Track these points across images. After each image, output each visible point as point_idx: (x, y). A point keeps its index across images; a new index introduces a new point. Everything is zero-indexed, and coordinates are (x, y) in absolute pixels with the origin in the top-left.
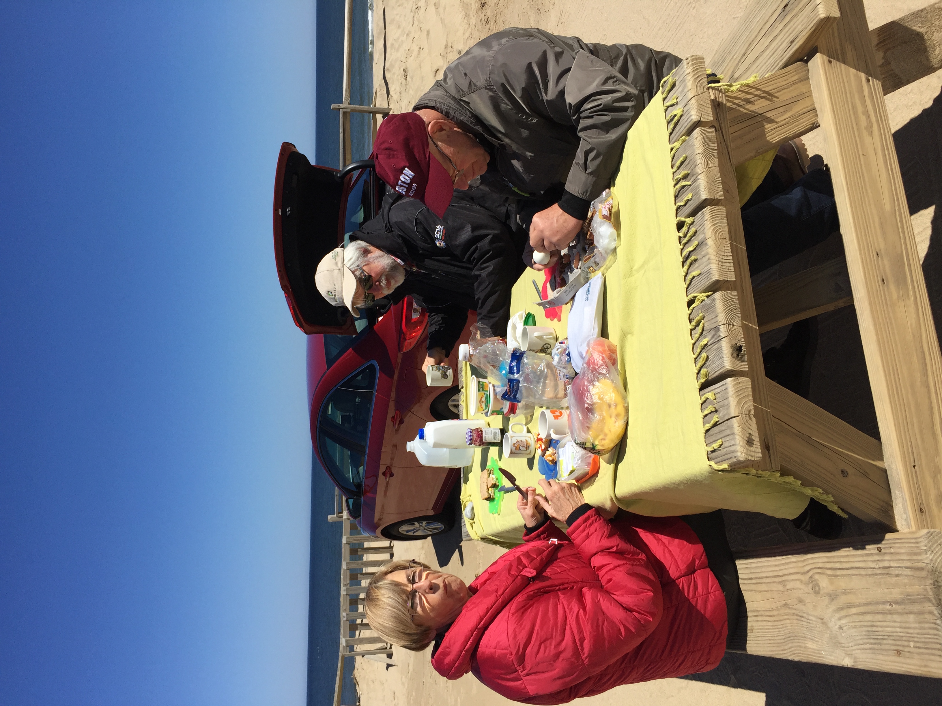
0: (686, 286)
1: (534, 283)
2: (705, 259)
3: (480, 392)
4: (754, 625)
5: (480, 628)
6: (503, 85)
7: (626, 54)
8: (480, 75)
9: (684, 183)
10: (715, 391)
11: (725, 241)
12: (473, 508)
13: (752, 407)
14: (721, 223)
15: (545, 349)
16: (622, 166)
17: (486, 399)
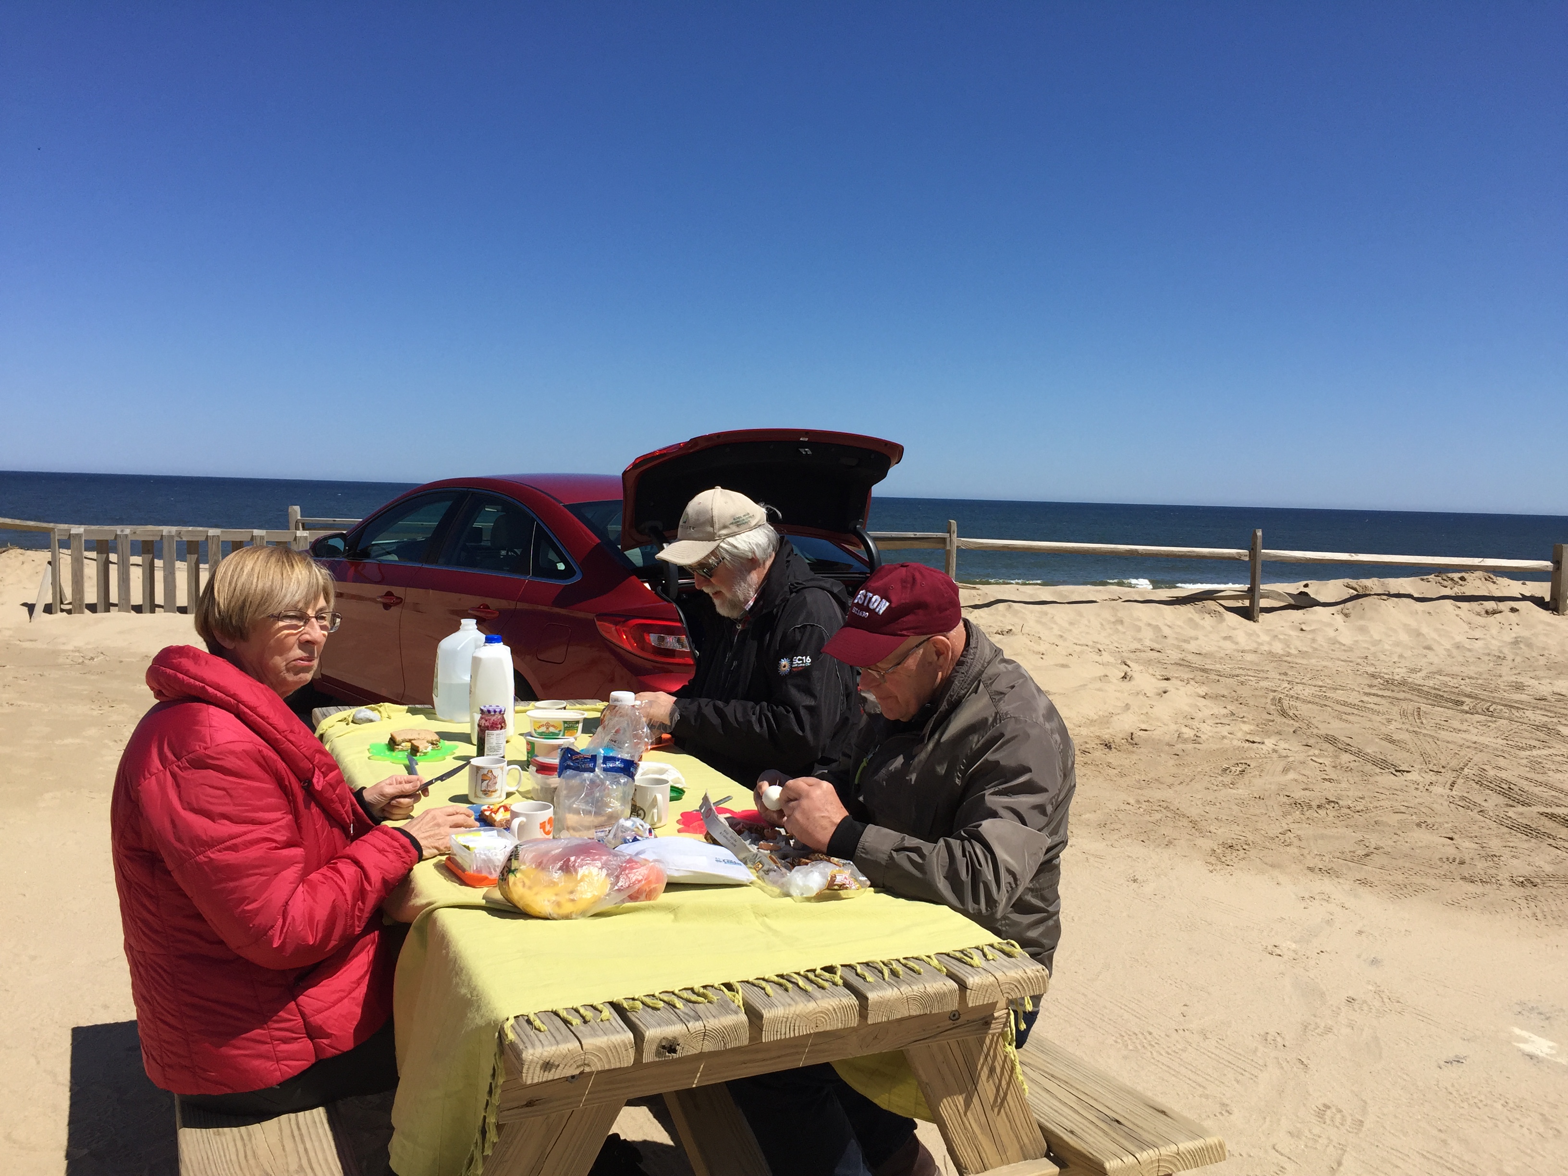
0: (750, 980)
1: (728, 798)
2: (789, 1000)
3: (562, 724)
4: (227, 1136)
5: (238, 707)
6: (1002, 735)
7: (1047, 911)
8: (1013, 706)
9: (886, 972)
10: (612, 1019)
11: (814, 1026)
12: (371, 721)
13: (594, 1069)
14: (837, 1020)
15: (636, 811)
16: (902, 901)
17: (552, 733)
